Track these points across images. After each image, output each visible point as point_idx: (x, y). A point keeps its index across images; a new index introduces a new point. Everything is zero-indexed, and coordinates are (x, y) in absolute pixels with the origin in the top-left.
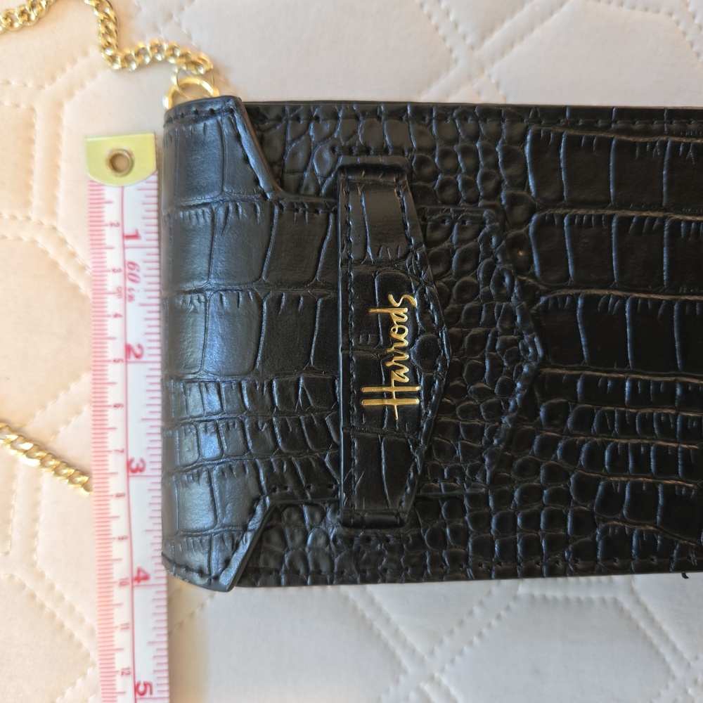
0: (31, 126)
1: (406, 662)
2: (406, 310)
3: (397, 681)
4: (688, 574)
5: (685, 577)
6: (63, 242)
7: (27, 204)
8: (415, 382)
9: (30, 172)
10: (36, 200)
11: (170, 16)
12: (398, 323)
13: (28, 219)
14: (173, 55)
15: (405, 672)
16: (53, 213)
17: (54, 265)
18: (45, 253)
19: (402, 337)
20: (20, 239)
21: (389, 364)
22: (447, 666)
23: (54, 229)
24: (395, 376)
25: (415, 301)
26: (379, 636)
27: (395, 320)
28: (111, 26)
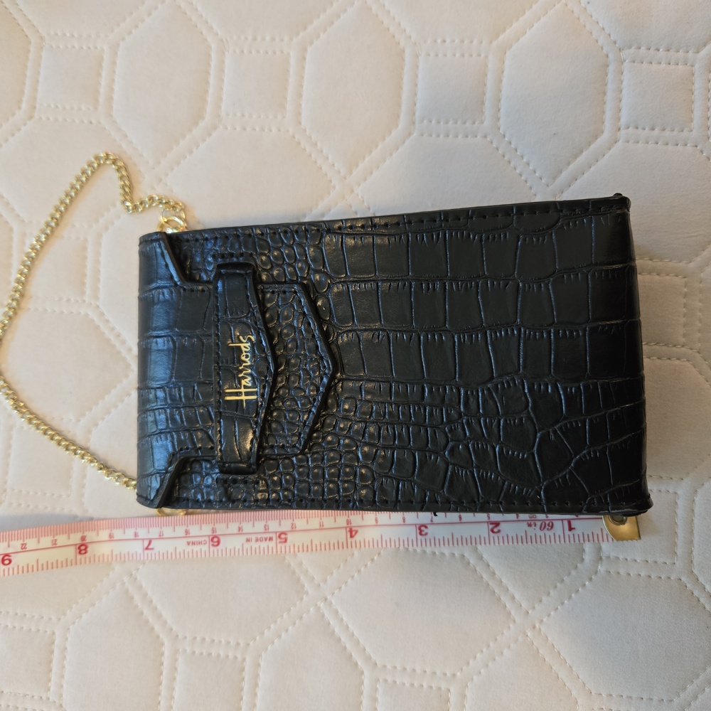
0: (85, 249)
1: (307, 586)
2: (249, 344)
3: (302, 599)
4: (437, 514)
5: (435, 515)
6: (102, 314)
7: (83, 293)
8: (254, 386)
9: (84, 275)
10: (88, 290)
11: (160, 180)
12: (245, 352)
13: (84, 301)
14: (160, 203)
15: (307, 593)
16: (97, 298)
17: (97, 328)
18: (93, 321)
19: (247, 360)
20: (80, 313)
21: (240, 375)
22: (336, 592)
23: (98, 306)
24: (243, 382)
25: (253, 338)
26: (289, 566)
27: (244, 349)
28: (127, 190)
